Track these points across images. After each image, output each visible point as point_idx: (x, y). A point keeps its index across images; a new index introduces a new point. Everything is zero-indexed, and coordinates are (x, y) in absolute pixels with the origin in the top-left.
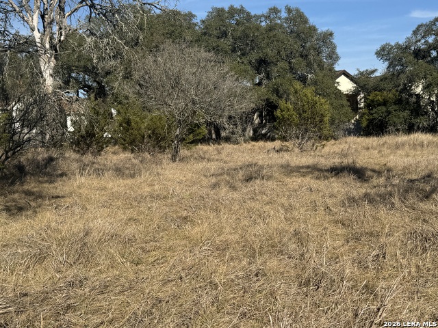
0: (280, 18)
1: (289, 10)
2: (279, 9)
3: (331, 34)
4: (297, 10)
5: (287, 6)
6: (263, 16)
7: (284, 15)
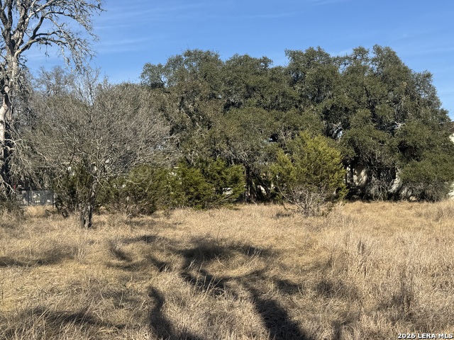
0: (367, 60)
1: (378, 50)
2: (366, 49)
3: (429, 76)
4: (388, 50)
5: (376, 45)
6: (347, 58)
7: (371, 55)
